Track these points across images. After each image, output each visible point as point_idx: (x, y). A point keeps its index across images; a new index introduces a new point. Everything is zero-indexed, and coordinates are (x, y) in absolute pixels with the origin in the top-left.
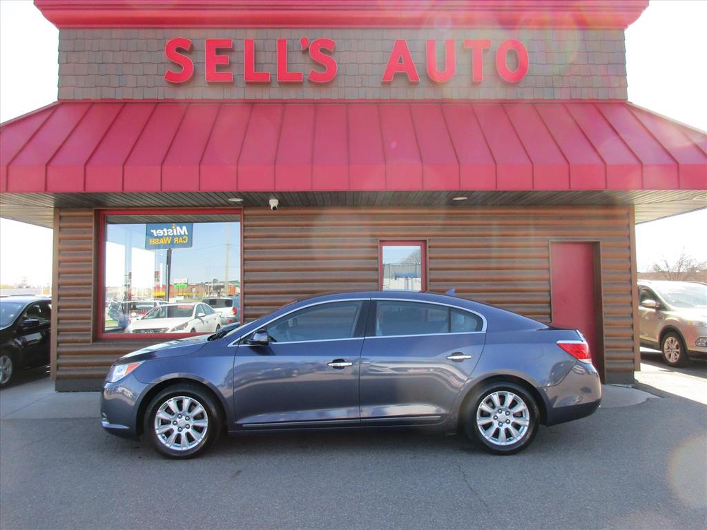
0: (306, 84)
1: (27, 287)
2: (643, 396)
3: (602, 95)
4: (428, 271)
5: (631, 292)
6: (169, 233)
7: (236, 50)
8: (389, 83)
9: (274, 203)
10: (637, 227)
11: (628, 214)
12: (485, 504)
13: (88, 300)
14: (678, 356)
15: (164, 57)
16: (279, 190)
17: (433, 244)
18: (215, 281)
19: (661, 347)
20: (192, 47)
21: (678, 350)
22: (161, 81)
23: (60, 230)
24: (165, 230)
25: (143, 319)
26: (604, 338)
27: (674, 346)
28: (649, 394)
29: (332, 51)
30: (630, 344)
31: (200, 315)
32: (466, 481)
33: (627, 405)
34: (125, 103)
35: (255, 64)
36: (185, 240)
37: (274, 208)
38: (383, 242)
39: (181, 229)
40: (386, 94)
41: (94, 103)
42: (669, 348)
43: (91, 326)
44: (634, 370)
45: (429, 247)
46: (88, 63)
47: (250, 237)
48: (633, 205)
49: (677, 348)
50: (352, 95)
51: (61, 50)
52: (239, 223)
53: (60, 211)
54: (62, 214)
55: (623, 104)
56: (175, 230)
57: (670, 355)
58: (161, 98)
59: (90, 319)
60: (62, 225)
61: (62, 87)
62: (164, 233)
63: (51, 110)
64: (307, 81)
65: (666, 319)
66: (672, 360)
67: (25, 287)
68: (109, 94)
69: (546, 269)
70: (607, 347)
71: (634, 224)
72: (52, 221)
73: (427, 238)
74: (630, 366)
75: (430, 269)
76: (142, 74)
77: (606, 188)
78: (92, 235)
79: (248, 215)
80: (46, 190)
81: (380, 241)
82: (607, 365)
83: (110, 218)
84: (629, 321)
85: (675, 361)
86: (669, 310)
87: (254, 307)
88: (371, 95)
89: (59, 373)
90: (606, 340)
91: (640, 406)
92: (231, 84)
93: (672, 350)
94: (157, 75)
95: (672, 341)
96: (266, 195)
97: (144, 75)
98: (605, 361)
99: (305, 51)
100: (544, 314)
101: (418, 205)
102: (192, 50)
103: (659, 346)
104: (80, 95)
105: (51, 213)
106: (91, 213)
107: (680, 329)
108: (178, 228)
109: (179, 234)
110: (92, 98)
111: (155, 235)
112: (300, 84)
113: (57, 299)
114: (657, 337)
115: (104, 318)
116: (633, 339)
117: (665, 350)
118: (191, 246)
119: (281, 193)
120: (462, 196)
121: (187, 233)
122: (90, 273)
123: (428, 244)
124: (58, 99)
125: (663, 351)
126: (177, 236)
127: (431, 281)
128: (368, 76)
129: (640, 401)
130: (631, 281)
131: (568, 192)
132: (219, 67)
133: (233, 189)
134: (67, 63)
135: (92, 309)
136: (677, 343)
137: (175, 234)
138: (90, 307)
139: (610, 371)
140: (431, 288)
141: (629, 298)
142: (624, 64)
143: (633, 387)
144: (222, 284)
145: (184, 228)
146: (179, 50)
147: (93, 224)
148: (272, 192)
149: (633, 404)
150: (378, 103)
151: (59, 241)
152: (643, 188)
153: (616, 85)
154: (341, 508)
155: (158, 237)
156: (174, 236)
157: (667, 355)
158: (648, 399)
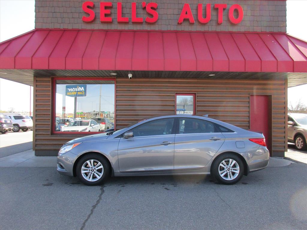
0: (144, 23)
1: (13, 112)
2: (289, 163)
3: (275, 30)
4: (196, 107)
5: (285, 117)
6: (76, 90)
7: (113, 7)
8: (181, 23)
9: (130, 76)
10: (288, 89)
11: (285, 83)
12: (229, 205)
13: (49, 117)
14: (302, 145)
15: (81, 10)
16: (133, 70)
17: (198, 95)
18: (94, 111)
19: (294, 142)
20: (94, 6)
21: (302, 143)
22: (80, 21)
23: (36, 86)
24: (74, 89)
25: (67, 126)
26: (272, 137)
27: (300, 141)
28: (292, 162)
29: (156, 8)
30: (284, 140)
31: (92, 125)
32: (219, 196)
33: (283, 166)
34: (65, 30)
35: (122, 13)
36: (83, 93)
37: (130, 78)
38: (177, 94)
39: (81, 88)
40: (180, 28)
41: (51, 30)
42: (298, 142)
43: (50, 128)
44: (285, 151)
45: (197, 96)
46: (48, 12)
47: (119, 91)
48: (287, 79)
49: (302, 142)
50: (164, 28)
51: (36, 6)
52: (114, 85)
53: (36, 78)
54: (37, 79)
55: (284, 34)
56: (78, 89)
57: (298, 145)
58: (80, 28)
59: (49, 125)
60: (37, 84)
61: (37, 23)
62: (73, 90)
63: (32, 33)
64: (145, 22)
65: (298, 130)
66: (299, 147)
67: (12, 112)
68: (57, 26)
69: (248, 107)
70: (273, 141)
71: (288, 88)
72: (33, 82)
73: (196, 92)
74: (283, 150)
75: (197, 106)
76: (72, 17)
77: (277, 71)
78: (50, 89)
79: (118, 81)
80: (32, 68)
81: (176, 93)
82: (273, 149)
83: (58, 81)
84: (283, 130)
85: (300, 148)
86: (299, 126)
87: (120, 121)
88: (173, 28)
89: (36, 148)
90: (273, 138)
91: (288, 167)
92: (111, 23)
93: (299, 143)
94: (79, 18)
95: (300, 139)
96: (127, 72)
97: (73, 18)
98: (272, 147)
99: (144, 8)
100: (247, 126)
101: (193, 78)
102: (94, 7)
103: (293, 141)
104: (45, 26)
105: (32, 79)
106: (50, 79)
107: (304, 134)
108: (80, 88)
109: (80, 90)
110: (50, 28)
111: (70, 91)
112: (141, 23)
113: (35, 116)
114: (293, 138)
115: (55, 125)
116: (285, 138)
117: (296, 143)
118: (86, 96)
119: (134, 71)
120: (213, 74)
121: (84, 90)
122: (50, 105)
123: (197, 95)
124: (35, 28)
125: (295, 143)
126: (79, 91)
127: (197, 111)
128: (172, 20)
129: (288, 164)
130: (285, 113)
131: (260, 73)
132: (106, 15)
133: (113, 69)
134: (39, 12)
135: (50, 121)
136: (302, 140)
137: (78, 90)
138: (49, 120)
139: (274, 151)
140: (198, 114)
141: (284, 120)
142: (285, 16)
143: (284, 158)
144: (97, 113)
145: (83, 88)
146: (88, 7)
147: (50, 84)
148: (130, 71)
149: (285, 165)
150: (176, 32)
151: (36, 91)
152: (293, 71)
153: (282, 26)
154: (167, 206)
155: (71, 92)
156: (78, 91)
157: (297, 145)
158: (291, 164)
